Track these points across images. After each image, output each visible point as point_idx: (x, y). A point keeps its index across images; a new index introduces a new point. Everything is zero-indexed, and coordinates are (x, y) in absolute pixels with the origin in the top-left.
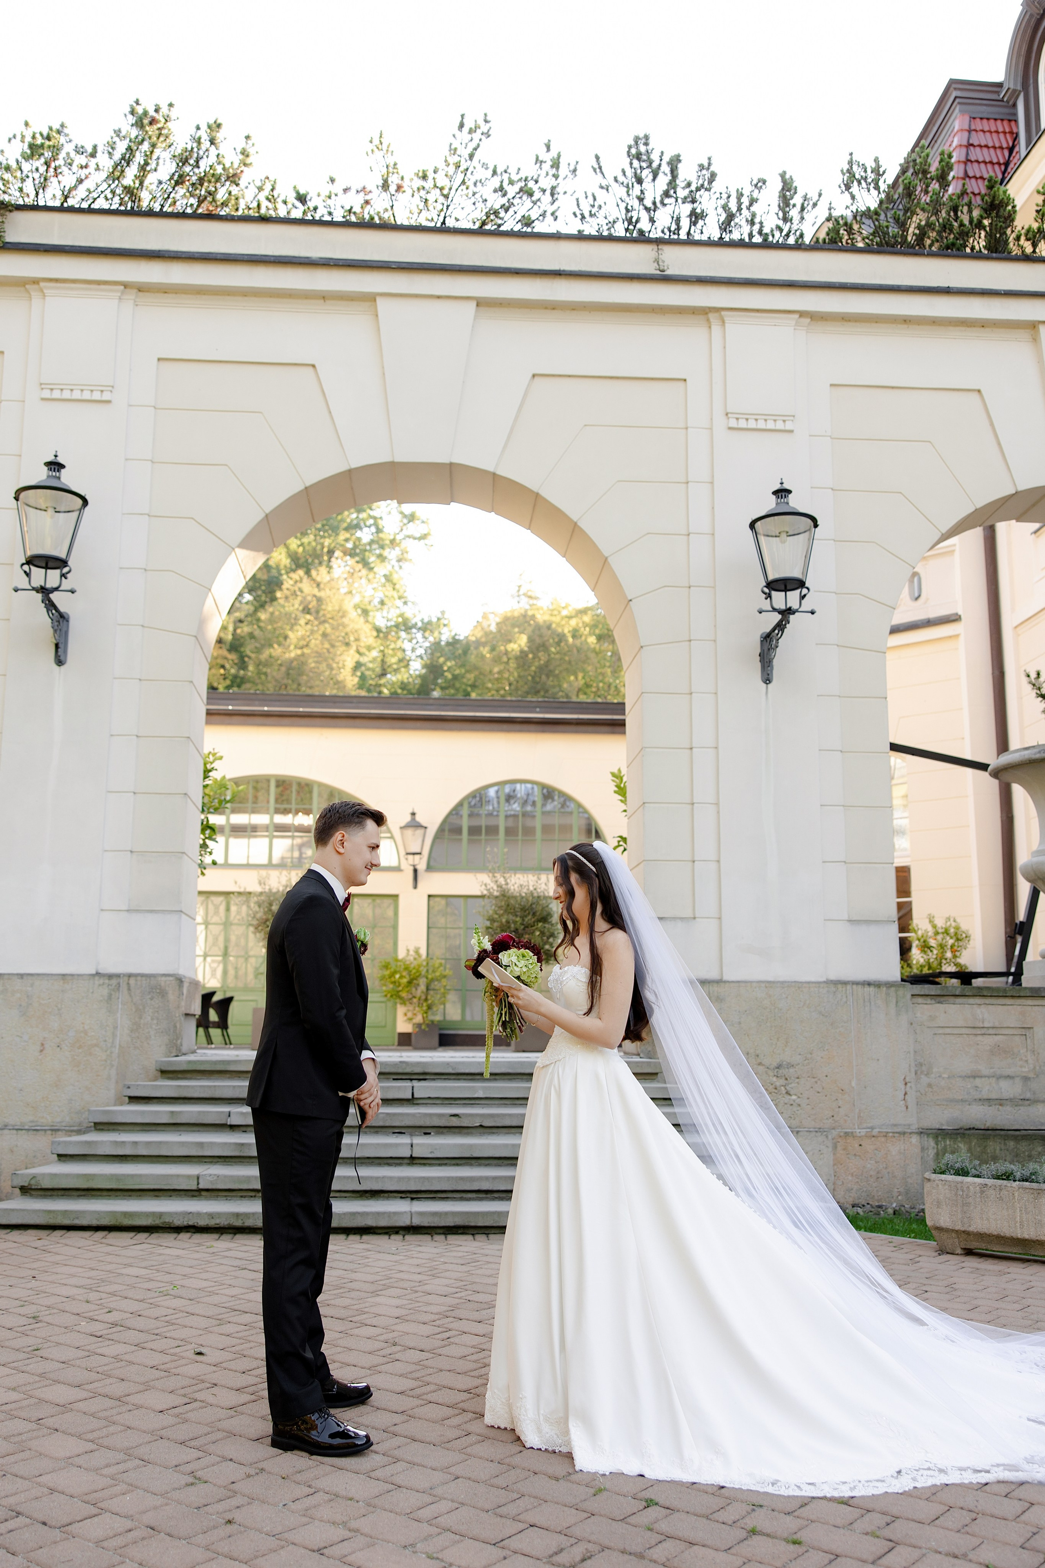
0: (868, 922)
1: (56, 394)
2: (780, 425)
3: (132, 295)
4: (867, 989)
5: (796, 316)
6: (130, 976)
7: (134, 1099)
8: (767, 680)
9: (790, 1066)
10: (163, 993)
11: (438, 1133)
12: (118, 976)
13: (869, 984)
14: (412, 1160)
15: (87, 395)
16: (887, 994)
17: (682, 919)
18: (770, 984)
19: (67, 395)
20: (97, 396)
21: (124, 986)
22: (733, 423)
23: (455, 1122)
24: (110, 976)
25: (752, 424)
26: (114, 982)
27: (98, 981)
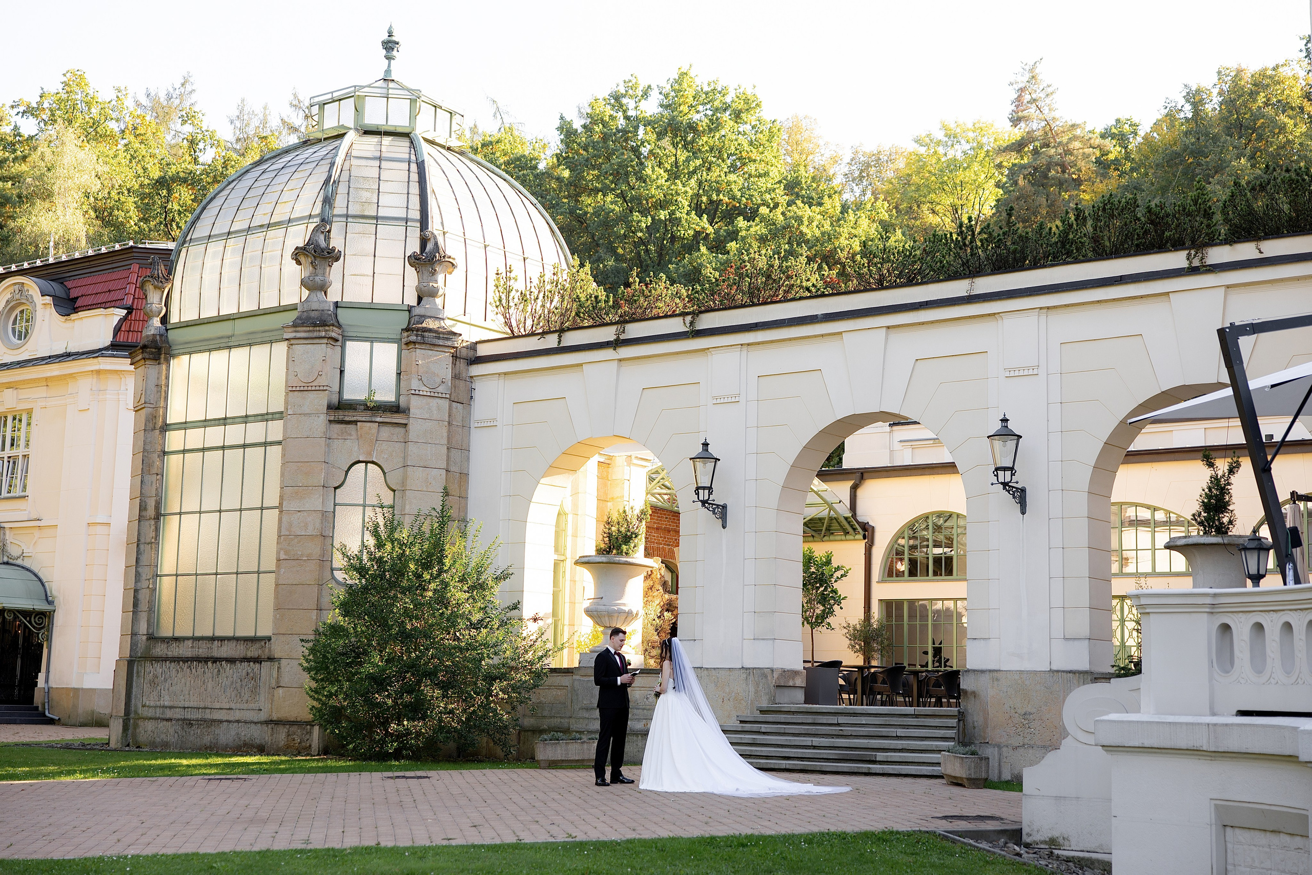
0: (1075, 639)
1: (718, 401)
2: (1031, 372)
3: (745, 348)
4: (1069, 675)
5: (1038, 310)
6: (753, 669)
7: (741, 722)
8: (1023, 513)
9: (1030, 714)
10: (766, 677)
11: (837, 738)
12: (749, 669)
13: (1070, 672)
14: (814, 747)
15: (730, 400)
16: (1079, 677)
17: (984, 639)
18: (1021, 672)
19: (722, 401)
20: (733, 400)
21: (751, 673)
22: (1007, 374)
23: (841, 733)
24: (747, 669)
25: (1017, 373)
26: (748, 671)
27: (742, 671)
